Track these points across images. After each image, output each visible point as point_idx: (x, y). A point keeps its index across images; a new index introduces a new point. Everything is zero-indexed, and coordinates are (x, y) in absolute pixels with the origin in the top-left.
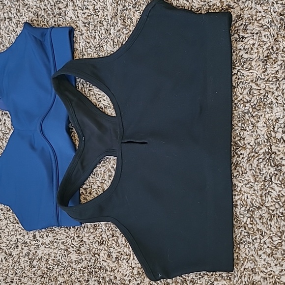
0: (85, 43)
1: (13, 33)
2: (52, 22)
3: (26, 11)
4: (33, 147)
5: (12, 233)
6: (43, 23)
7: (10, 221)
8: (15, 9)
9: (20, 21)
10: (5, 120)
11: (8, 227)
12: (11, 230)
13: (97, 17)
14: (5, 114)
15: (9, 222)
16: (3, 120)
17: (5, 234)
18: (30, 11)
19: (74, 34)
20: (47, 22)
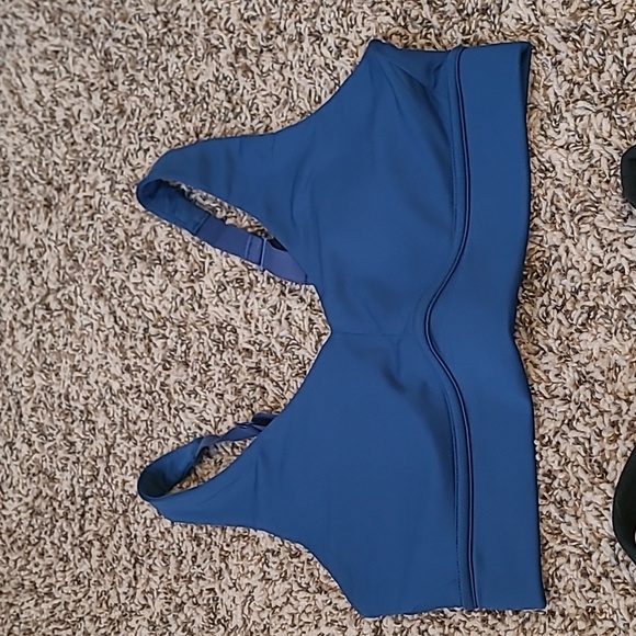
0: (566, 86)
1: (324, 74)
2: (452, 37)
3: (368, 12)
4: (393, 382)
5: (304, 618)
6: (423, 41)
7: (300, 585)
8: (334, 8)
9: (347, 41)
10: (289, 308)
11: (292, 600)
12: (300, 610)
13: (610, 12)
14: (290, 291)
15: (296, 588)
16: (284, 307)
17: (282, 621)
18: (381, 10)
19: (530, 64)
20: (438, 36)
